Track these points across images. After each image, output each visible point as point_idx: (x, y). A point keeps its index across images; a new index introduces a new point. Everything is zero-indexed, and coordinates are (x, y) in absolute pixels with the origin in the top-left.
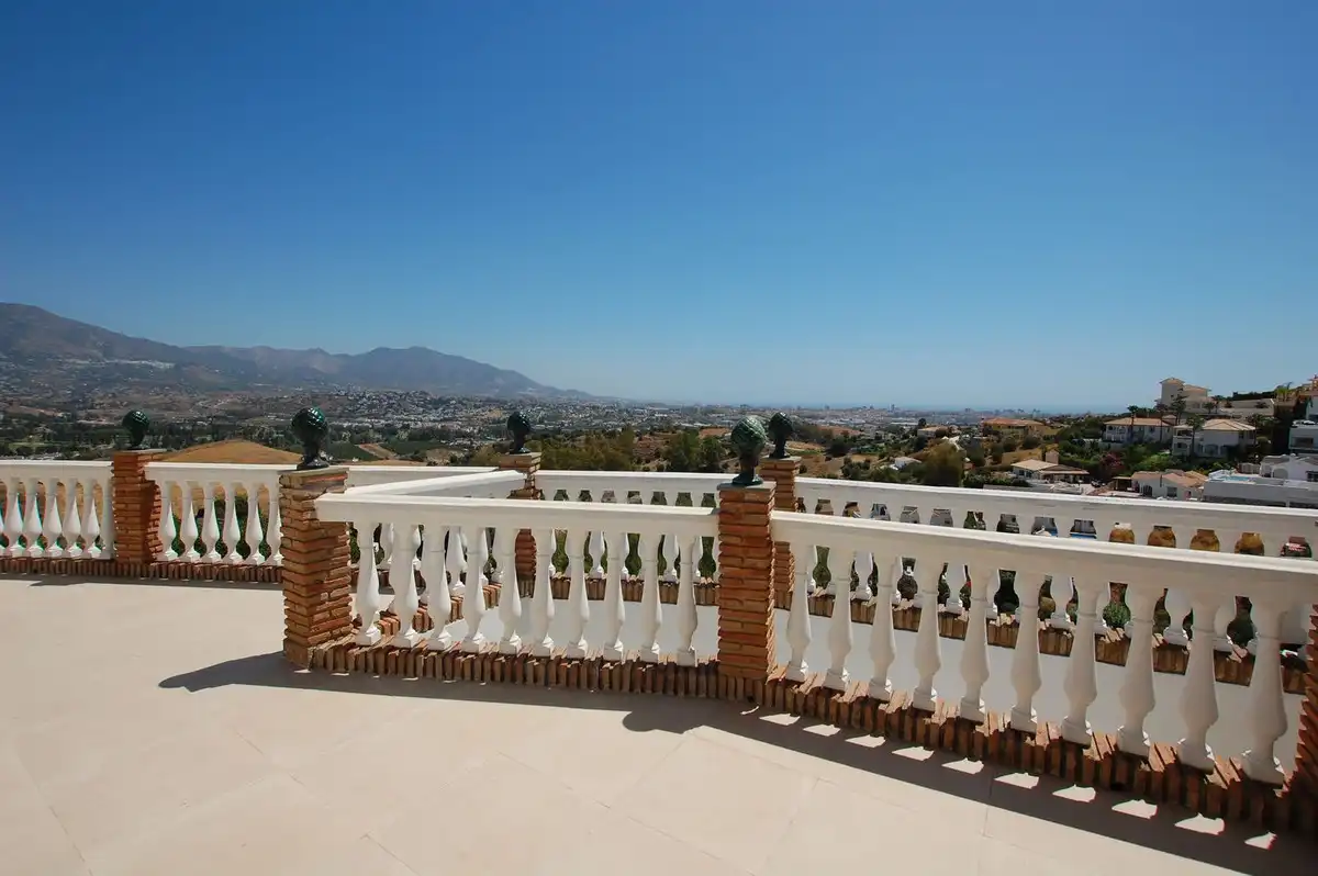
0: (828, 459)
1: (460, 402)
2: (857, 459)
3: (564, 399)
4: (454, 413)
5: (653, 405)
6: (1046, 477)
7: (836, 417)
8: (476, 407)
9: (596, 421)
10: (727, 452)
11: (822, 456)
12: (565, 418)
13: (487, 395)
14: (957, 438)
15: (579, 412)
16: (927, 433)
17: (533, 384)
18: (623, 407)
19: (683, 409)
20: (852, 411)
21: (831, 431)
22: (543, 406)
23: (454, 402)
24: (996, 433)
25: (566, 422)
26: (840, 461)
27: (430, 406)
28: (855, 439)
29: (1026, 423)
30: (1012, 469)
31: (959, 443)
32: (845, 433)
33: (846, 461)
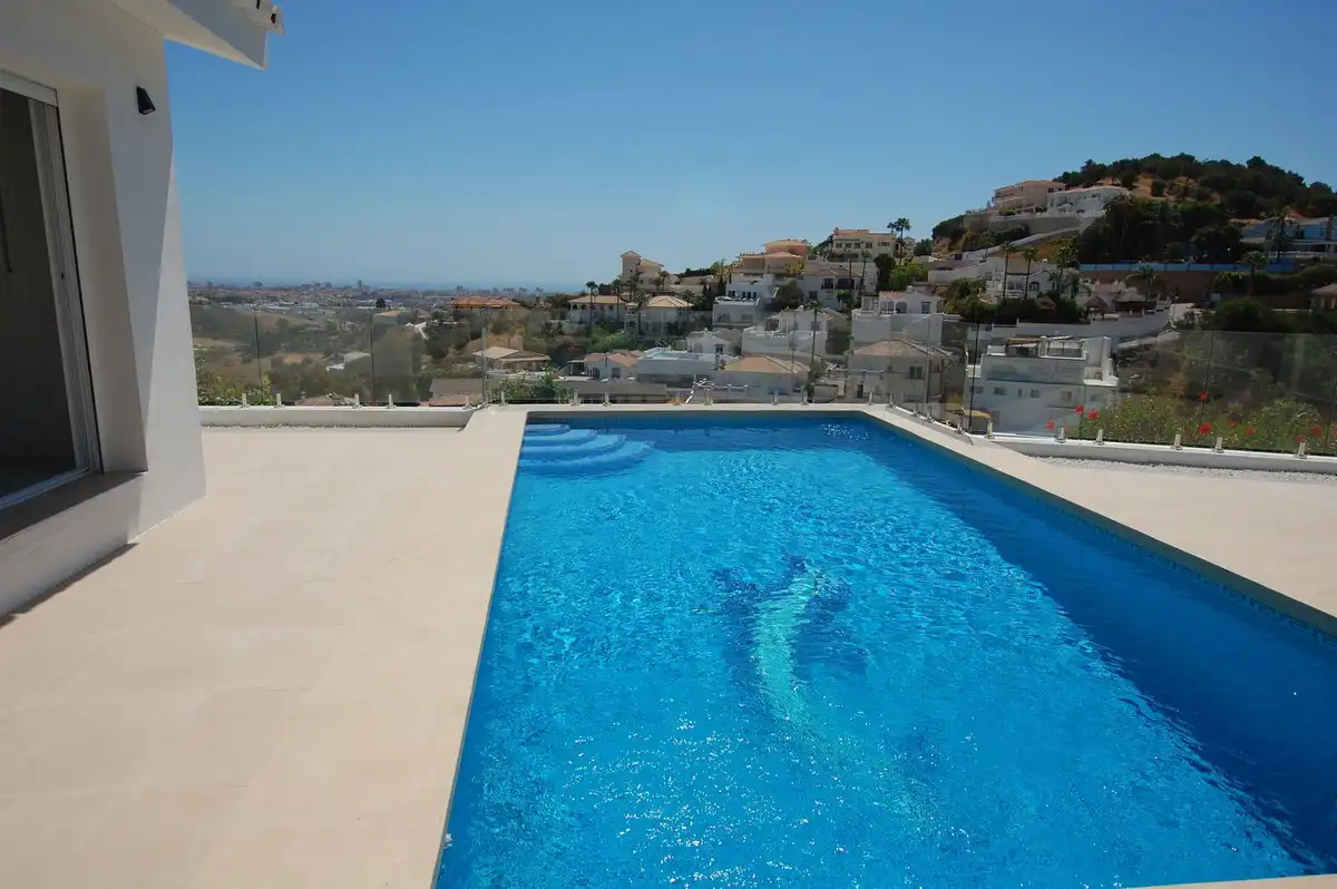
0: (247, 361)
2: (291, 359)
6: (508, 365)
7: (274, 299)
11: (236, 358)
14: (424, 324)
16: (387, 318)
24: (466, 316)
28: (296, 331)
29: (501, 303)
30: (473, 359)
31: (426, 330)
32: (283, 323)
33: (274, 363)
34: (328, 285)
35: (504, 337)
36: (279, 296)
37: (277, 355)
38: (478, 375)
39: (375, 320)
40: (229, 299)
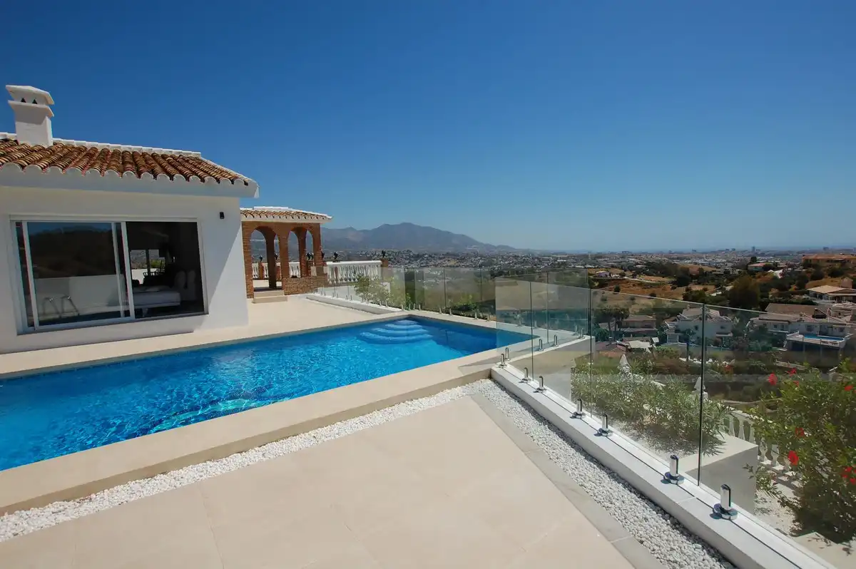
0: (674, 288)
1: (430, 256)
2: (697, 288)
3: (496, 251)
4: (427, 263)
5: (557, 254)
6: (835, 298)
7: (701, 258)
8: (440, 259)
9: (517, 266)
10: (597, 284)
11: (669, 286)
12: (496, 264)
13: (447, 251)
14: (781, 271)
15: (506, 260)
16: (756, 267)
17: (476, 243)
18: (536, 256)
19: (578, 256)
20: (716, 253)
21: (688, 269)
22: (481, 256)
23: (426, 256)
24: (814, 266)
25: (496, 267)
26: (682, 290)
27: (412, 259)
28: (706, 274)
29: (844, 257)
30: (808, 293)
31: (781, 274)
32: (701, 270)
33: (687, 290)
34: (734, 250)
35: (838, 280)
36: (704, 256)
37: (689, 286)
38: (810, 303)
39: (749, 268)
40: (678, 259)
